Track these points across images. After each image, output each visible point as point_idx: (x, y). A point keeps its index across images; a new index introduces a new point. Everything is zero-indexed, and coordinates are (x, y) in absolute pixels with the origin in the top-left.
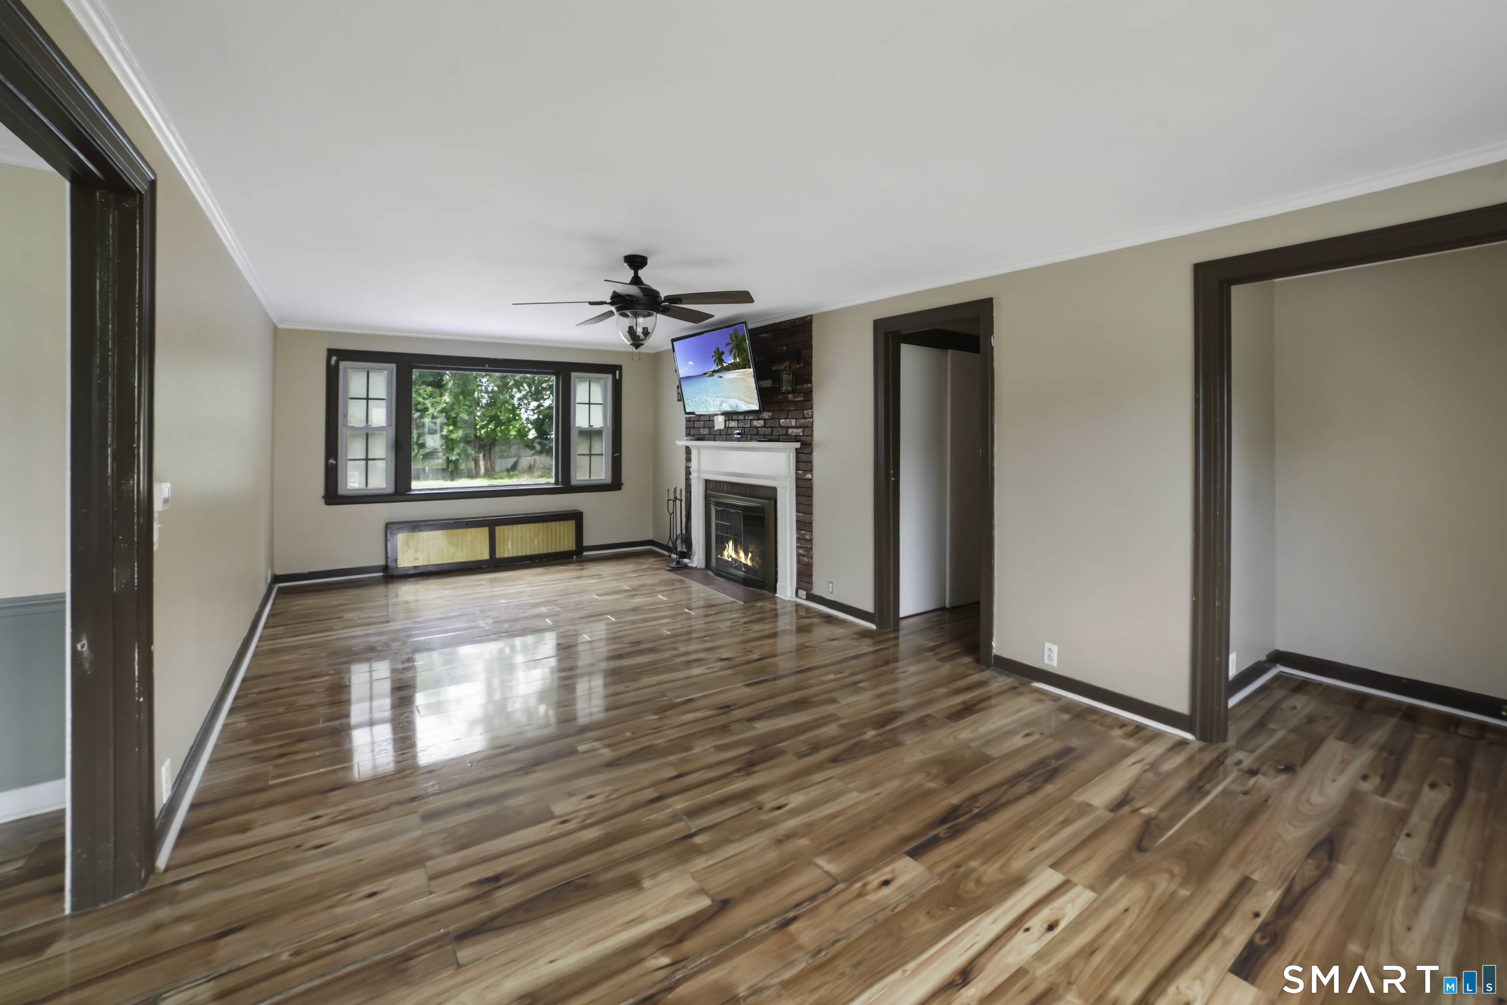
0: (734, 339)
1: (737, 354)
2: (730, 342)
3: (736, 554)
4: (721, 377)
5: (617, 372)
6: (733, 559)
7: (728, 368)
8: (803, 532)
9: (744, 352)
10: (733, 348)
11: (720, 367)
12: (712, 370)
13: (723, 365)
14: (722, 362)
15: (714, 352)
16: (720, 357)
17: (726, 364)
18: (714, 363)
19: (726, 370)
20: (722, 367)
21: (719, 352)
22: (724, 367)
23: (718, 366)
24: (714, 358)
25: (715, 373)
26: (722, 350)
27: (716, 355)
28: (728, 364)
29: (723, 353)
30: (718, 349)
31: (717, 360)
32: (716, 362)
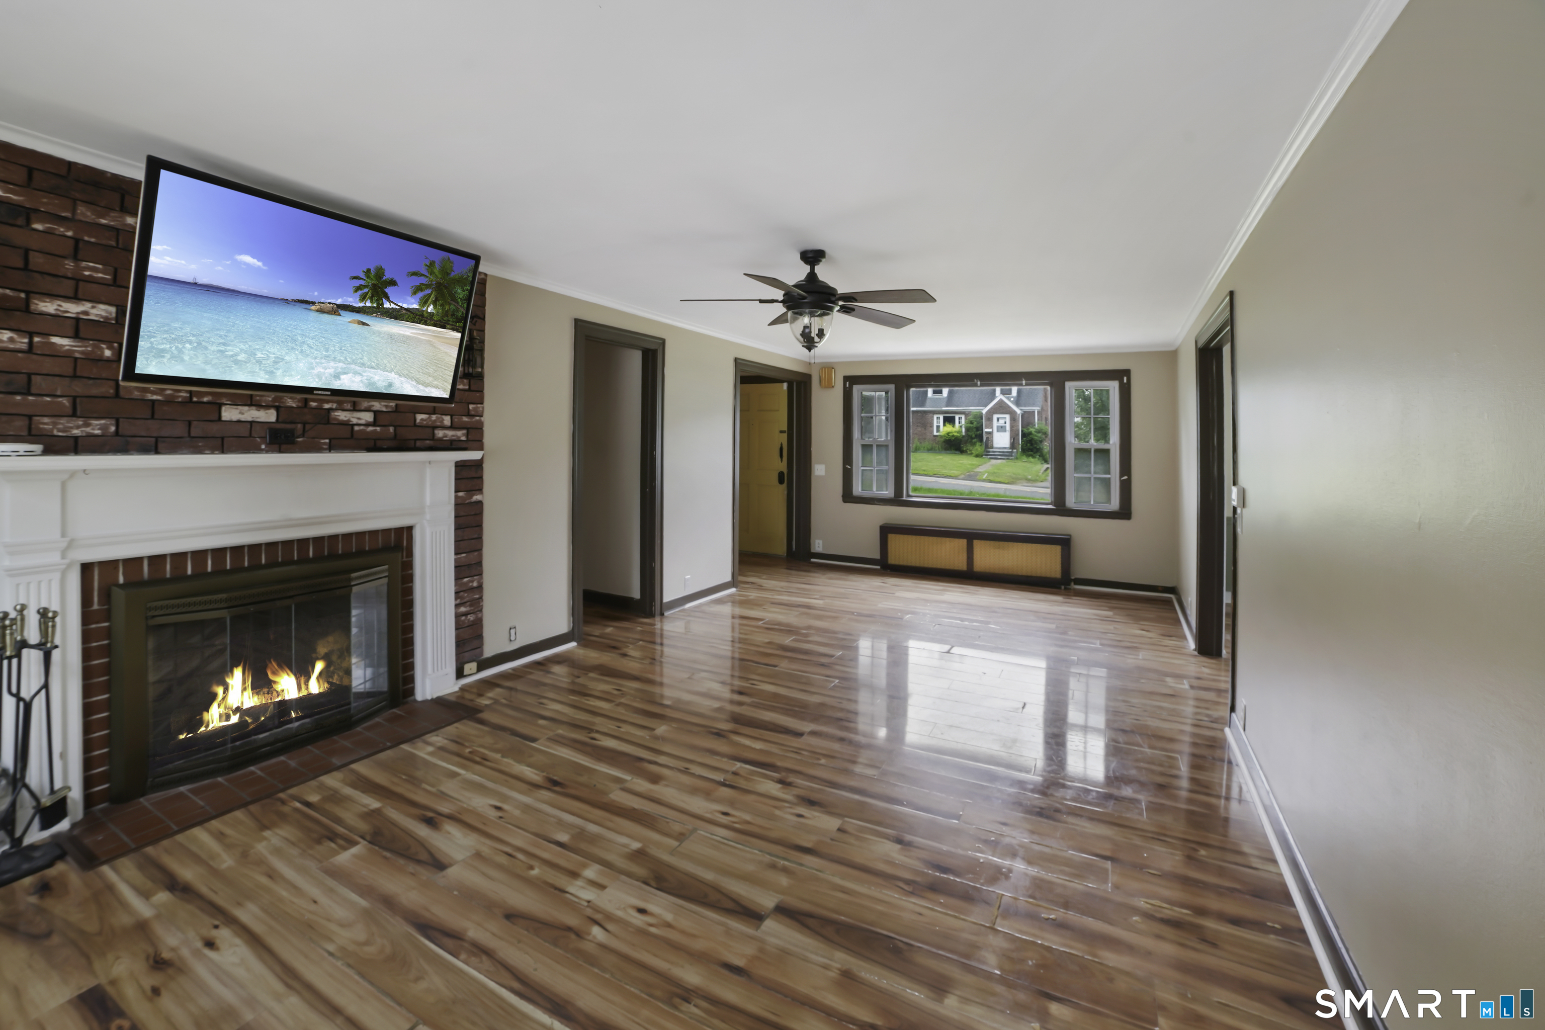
0: (436, 271)
1: (433, 297)
2: (424, 271)
4: (364, 324)
7: (397, 315)
8: (466, 580)
9: (452, 302)
10: (428, 286)
11: (368, 304)
12: (339, 302)
13: (382, 304)
14: (383, 299)
15: (364, 272)
16: (380, 288)
17: (393, 306)
18: (356, 291)
19: (388, 315)
20: (378, 307)
21: (381, 278)
22: (384, 308)
23: (364, 302)
24: (358, 283)
25: (346, 310)
26: (394, 279)
27: (368, 280)
28: (398, 307)
29: (395, 285)
30: (383, 273)
31: (366, 290)
32: (360, 292)
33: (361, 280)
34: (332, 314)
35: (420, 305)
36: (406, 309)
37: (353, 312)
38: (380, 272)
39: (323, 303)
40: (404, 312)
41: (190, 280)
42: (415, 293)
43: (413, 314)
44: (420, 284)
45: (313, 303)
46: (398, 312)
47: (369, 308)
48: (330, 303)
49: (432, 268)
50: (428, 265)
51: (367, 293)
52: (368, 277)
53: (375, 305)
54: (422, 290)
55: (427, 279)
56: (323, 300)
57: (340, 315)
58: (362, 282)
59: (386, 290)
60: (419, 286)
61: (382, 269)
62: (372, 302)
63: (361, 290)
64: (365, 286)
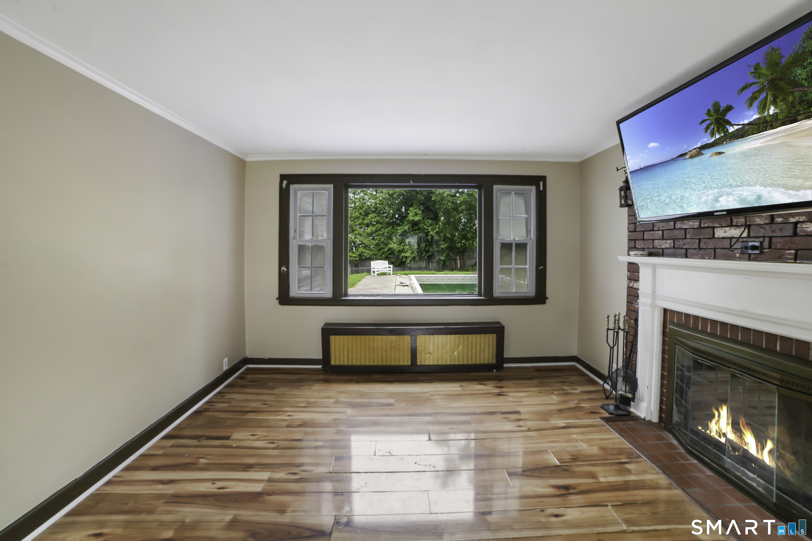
3: (735, 433)
4: (720, 153)
5: (541, 183)
6: (727, 440)
7: (743, 134)
9: (793, 91)
10: (760, 91)
11: (718, 136)
12: (699, 145)
13: (727, 131)
14: (727, 126)
15: (706, 114)
16: (721, 119)
17: (736, 127)
18: (706, 131)
19: (735, 137)
20: (725, 135)
21: (719, 110)
22: (730, 133)
23: (714, 136)
24: (705, 125)
25: (705, 149)
26: (729, 105)
27: (711, 118)
28: (740, 127)
29: (731, 109)
30: (719, 105)
31: (712, 127)
32: (709, 131)
33: (707, 121)
34: (698, 156)
35: (759, 113)
36: (748, 124)
37: (710, 148)
38: (716, 106)
39: (691, 151)
40: (747, 127)
41: (639, 168)
42: (750, 105)
43: (756, 125)
44: (753, 93)
45: (686, 154)
46: (742, 130)
47: (719, 139)
48: (695, 149)
49: (758, 71)
50: (753, 71)
51: (714, 128)
52: (710, 116)
53: (722, 135)
54: (756, 98)
55: (758, 85)
56: (690, 149)
57: (703, 154)
58: (708, 122)
59: (726, 118)
60: (752, 96)
61: (717, 103)
62: (719, 134)
63: (709, 128)
64: (711, 124)
